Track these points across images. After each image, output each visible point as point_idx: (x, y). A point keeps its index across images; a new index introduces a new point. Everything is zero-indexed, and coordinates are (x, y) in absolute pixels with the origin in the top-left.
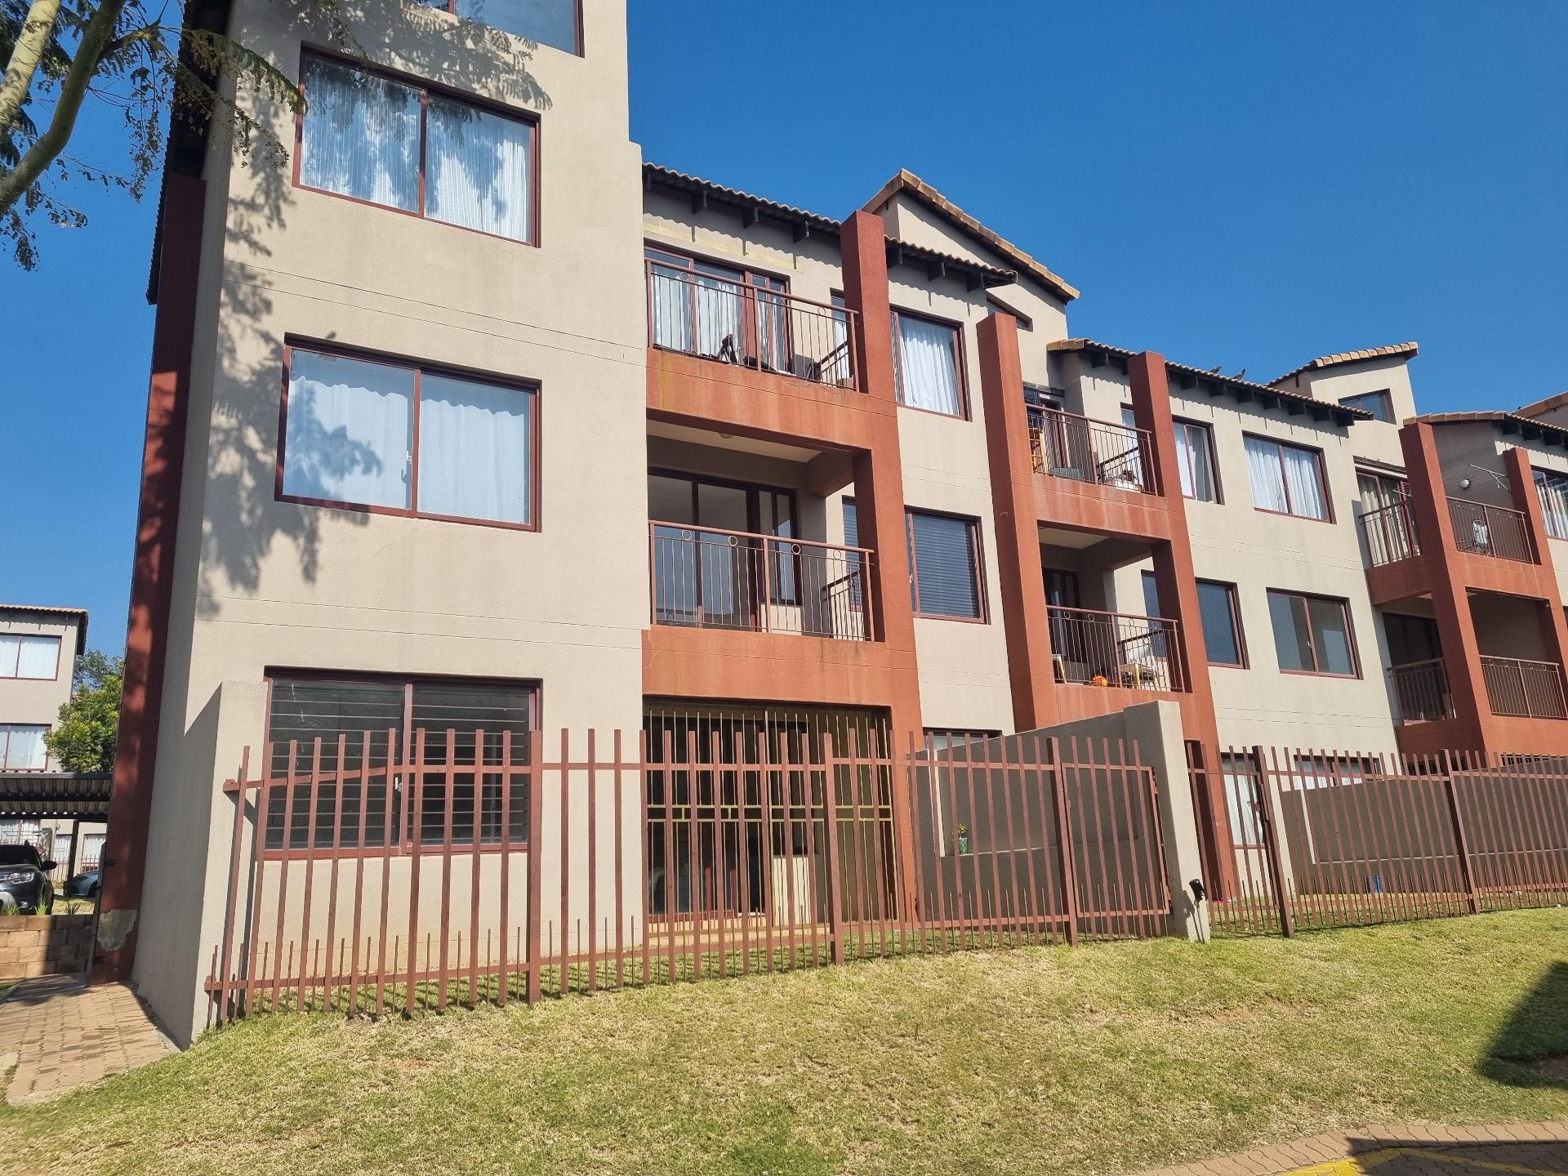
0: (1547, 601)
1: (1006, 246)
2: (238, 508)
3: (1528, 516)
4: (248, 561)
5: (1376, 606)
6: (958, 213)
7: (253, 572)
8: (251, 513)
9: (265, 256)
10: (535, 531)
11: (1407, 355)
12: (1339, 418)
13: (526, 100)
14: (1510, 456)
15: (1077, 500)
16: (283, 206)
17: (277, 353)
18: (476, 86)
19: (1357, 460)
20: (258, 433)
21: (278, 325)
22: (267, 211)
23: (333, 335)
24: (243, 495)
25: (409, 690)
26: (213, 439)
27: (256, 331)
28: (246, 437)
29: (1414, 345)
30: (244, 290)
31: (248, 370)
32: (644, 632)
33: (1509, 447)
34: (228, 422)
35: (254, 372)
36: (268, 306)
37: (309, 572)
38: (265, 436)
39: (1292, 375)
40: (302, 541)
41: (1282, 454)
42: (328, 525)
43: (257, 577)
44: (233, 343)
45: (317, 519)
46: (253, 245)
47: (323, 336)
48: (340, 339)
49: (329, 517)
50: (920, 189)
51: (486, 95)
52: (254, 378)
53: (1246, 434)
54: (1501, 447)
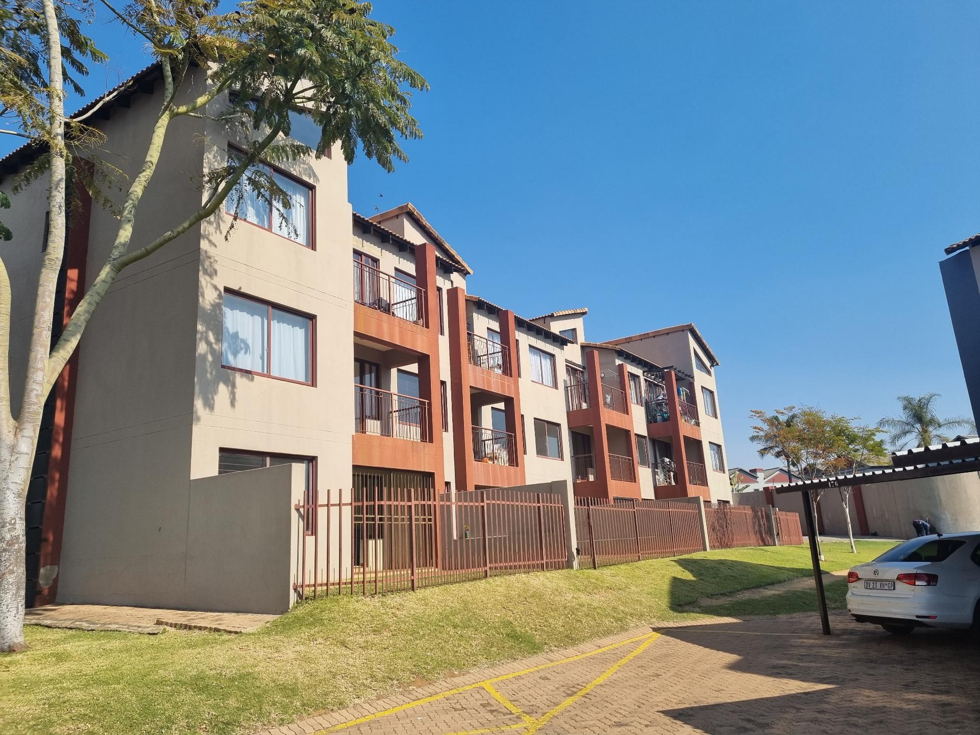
0: (630, 431)
1: (447, 246)
2: (206, 371)
3: (625, 394)
4: (210, 396)
5: (569, 428)
6: (429, 227)
7: (212, 402)
8: (211, 373)
9: (215, 247)
10: (313, 386)
11: (583, 314)
12: (561, 341)
13: (310, 178)
14: (621, 367)
15: (483, 377)
16: (221, 223)
17: (220, 296)
18: (292, 169)
19: (566, 361)
20: (213, 334)
21: (221, 282)
22: (215, 225)
23: (240, 288)
24: (208, 364)
25: (268, 459)
26: (198, 336)
27: (212, 284)
28: (209, 336)
29: (586, 310)
30: (207, 263)
31: (209, 304)
32: (353, 435)
33: (621, 362)
34: (202, 328)
35: (212, 305)
36: (216, 272)
37: (233, 403)
38: (216, 336)
39: (542, 317)
40: (230, 388)
41: (541, 355)
42: (240, 380)
43: (214, 405)
44: (203, 290)
45: (235, 377)
46: (210, 241)
47: (237, 288)
48: (243, 290)
49: (240, 376)
50: (415, 213)
51: (295, 174)
52: (211, 308)
53: (530, 346)
54: (618, 362)
